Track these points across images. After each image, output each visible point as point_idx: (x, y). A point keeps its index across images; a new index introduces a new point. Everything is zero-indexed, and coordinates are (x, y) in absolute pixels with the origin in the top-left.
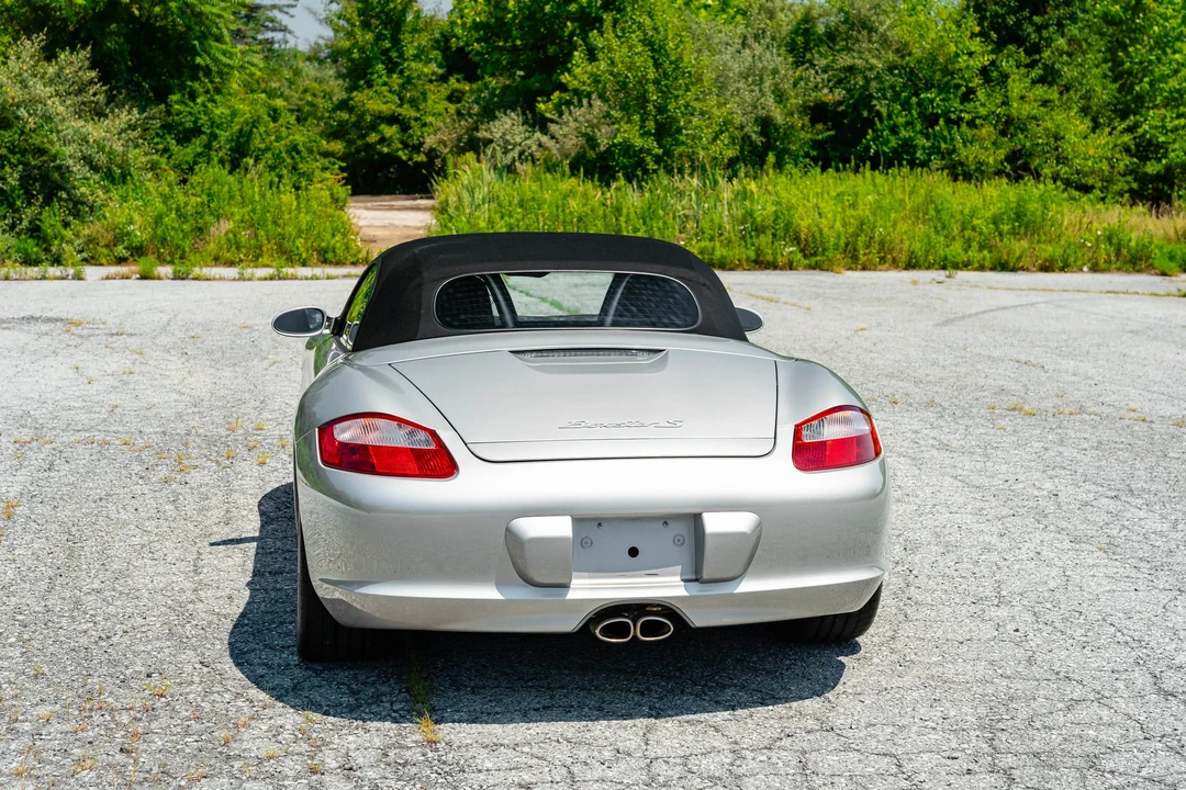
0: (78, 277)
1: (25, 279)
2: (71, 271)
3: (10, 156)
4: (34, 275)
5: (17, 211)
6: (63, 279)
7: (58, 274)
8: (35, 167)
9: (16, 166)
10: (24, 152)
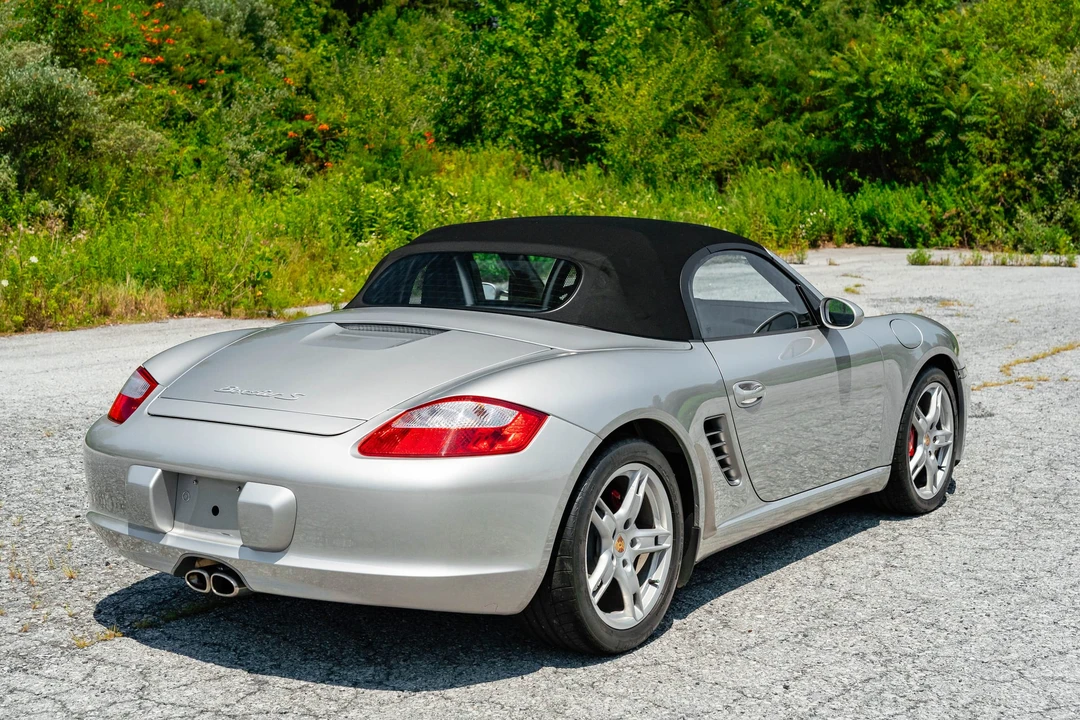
0: (1070, 264)
1: (1021, 265)
2: (1065, 258)
3: (1053, 153)
4: (1030, 261)
5: (1053, 203)
6: (1055, 265)
7: (1052, 261)
8: (1073, 162)
9: (1058, 162)
10: (1066, 149)
